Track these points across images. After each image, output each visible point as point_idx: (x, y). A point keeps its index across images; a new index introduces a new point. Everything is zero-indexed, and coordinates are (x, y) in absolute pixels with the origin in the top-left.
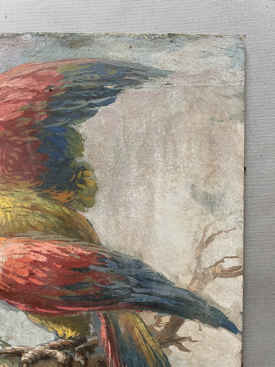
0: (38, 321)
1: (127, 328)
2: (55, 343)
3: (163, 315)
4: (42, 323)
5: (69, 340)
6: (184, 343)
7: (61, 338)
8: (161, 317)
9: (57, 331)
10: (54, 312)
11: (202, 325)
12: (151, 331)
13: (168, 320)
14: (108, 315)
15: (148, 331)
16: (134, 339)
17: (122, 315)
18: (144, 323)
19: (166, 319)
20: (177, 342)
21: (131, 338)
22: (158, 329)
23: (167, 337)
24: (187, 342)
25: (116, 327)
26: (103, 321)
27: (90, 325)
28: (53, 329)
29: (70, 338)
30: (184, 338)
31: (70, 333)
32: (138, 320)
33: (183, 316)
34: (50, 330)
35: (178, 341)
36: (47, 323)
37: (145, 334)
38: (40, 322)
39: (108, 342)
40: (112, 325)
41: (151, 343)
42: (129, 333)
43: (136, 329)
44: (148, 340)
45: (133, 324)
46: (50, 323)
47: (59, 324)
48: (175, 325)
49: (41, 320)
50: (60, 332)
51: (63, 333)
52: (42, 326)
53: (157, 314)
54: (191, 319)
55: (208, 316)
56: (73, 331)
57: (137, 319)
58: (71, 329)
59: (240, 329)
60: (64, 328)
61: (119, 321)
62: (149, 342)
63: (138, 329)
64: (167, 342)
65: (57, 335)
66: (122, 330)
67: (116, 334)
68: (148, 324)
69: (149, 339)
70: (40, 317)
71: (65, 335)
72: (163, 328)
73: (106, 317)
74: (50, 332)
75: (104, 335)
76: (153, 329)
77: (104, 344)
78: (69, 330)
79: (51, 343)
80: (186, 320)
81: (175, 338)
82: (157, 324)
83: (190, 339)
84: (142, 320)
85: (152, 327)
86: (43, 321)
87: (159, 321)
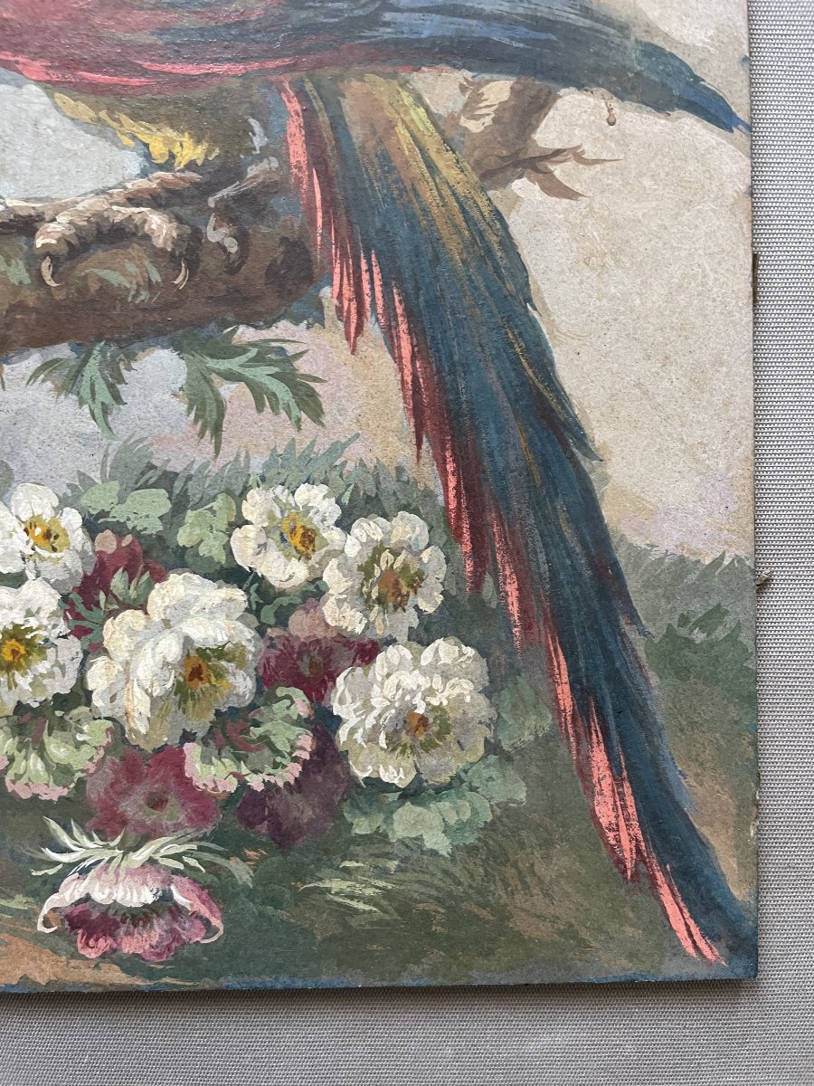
0: (84, 111)
1: (372, 125)
2: (143, 183)
3: (487, 76)
4: (99, 119)
5: (188, 174)
6: (558, 170)
7: (161, 167)
8: (480, 85)
9: (147, 145)
10: (135, 81)
11: (615, 103)
12: (450, 133)
13: (505, 96)
14: (309, 87)
15: (441, 133)
16: (397, 161)
17: (355, 84)
18: (427, 110)
19: (499, 90)
20: (536, 165)
21: (385, 158)
22: (474, 127)
23: (505, 153)
24: (570, 165)
25: (338, 123)
26: (295, 106)
27: (252, 121)
28: (134, 138)
29: (191, 166)
30: (557, 152)
31: (190, 151)
32: (408, 99)
33: (554, 79)
34: (127, 141)
35: (541, 165)
36: (114, 120)
37: (433, 144)
38: (92, 114)
39: (310, 176)
40: (324, 119)
41: (452, 174)
42: (380, 142)
43: (400, 129)
44: (440, 164)
45: (390, 113)
46: (124, 118)
47: (152, 121)
48: (529, 110)
49: (95, 108)
50: (158, 150)
51: (165, 150)
52: (99, 128)
53: (469, 74)
54: (580, 87)
55: (638, 74)
56: (198, 142)
57: (404, 94)
58: (191, 136)
59: (742, 114)
60: (170, 133)
61: (346, 104)
62: (445, 172)
63: (407, 128)
64: (502, 169)
65: (148, 156)
66: (357, 133)
67: (338, 147)
68: (440, 109)
69: (444, 161)
70: (93, 98)
71: (172, 156)
72: (488, 121)
73: (302, 95)
74: (125, 148)
75: (298, 151)
76: (456, 125)
77: (299, 181)
78: (186, 139)
79: (129, 185)
80: (562, 92)
81: (531, 153)
82: (470, 108)
83: (578, 155)
84: (419, 100)
85: (453, 119)
86: (103, 114)
87: (476, 99)
